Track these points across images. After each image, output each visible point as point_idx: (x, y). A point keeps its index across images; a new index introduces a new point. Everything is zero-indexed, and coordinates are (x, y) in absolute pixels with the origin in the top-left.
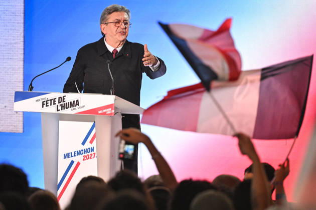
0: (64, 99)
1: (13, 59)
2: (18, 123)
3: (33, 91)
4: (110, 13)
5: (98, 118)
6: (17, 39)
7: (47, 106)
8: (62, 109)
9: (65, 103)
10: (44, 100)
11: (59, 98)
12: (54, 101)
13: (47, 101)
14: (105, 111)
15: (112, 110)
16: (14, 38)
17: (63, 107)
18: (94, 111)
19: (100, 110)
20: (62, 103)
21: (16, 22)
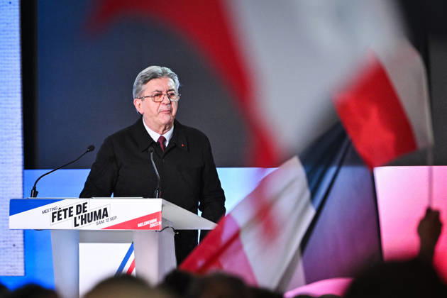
0: (84, 207)
1: (6, 163)
2: (16, 261)
3: (39, 197)
4: (145, 82)
5: (137, 235)
6: (12, 133)
7: (59, 219)
8: (82, 224)
9: (86, 213)
10: (54, 211)
11: (77, 206)
12: (70, 212)
13: (59, 212)
14: (147, 223)
15: (158, 221)
16: (7, 131)
17: (84, 220)
18: (132, 224)
19: (139, 223)
20: (82, 214)
21: (10, 106)
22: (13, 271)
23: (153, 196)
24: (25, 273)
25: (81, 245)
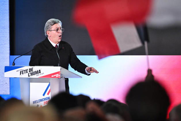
0: (32, 70)
1: (3, 53)
2: (7, 89)
3: (15, 66)
5: (51, 80)
6: (6, 42)
7: (23, 74)
8: (31, 75)
9: (33, 72)
10: (21, 71)
11: (29, 69)
12: (27, 71)
13: (23, 71)
14: (55, 75)
15: (59, 75)
16: (4, 41)
18: (50, 76)
19: (52, 75)
20: (31, 72)
21: (5, 32)
22: (6, 93)
23: (57, 66)
24: (10, 94)
25: (31, 83)
